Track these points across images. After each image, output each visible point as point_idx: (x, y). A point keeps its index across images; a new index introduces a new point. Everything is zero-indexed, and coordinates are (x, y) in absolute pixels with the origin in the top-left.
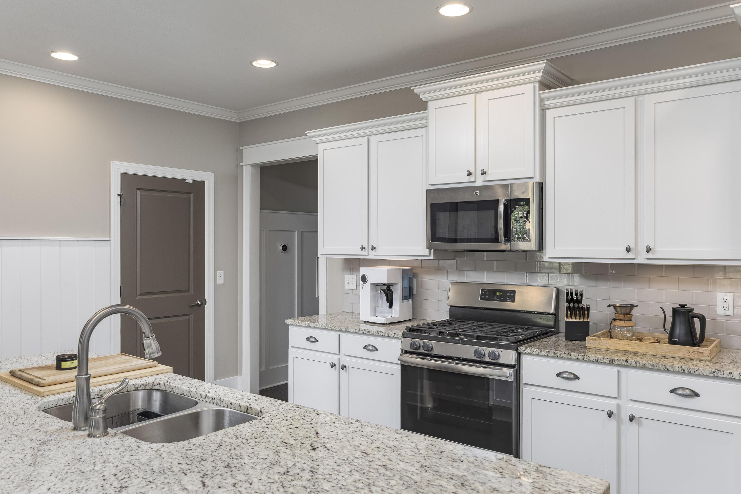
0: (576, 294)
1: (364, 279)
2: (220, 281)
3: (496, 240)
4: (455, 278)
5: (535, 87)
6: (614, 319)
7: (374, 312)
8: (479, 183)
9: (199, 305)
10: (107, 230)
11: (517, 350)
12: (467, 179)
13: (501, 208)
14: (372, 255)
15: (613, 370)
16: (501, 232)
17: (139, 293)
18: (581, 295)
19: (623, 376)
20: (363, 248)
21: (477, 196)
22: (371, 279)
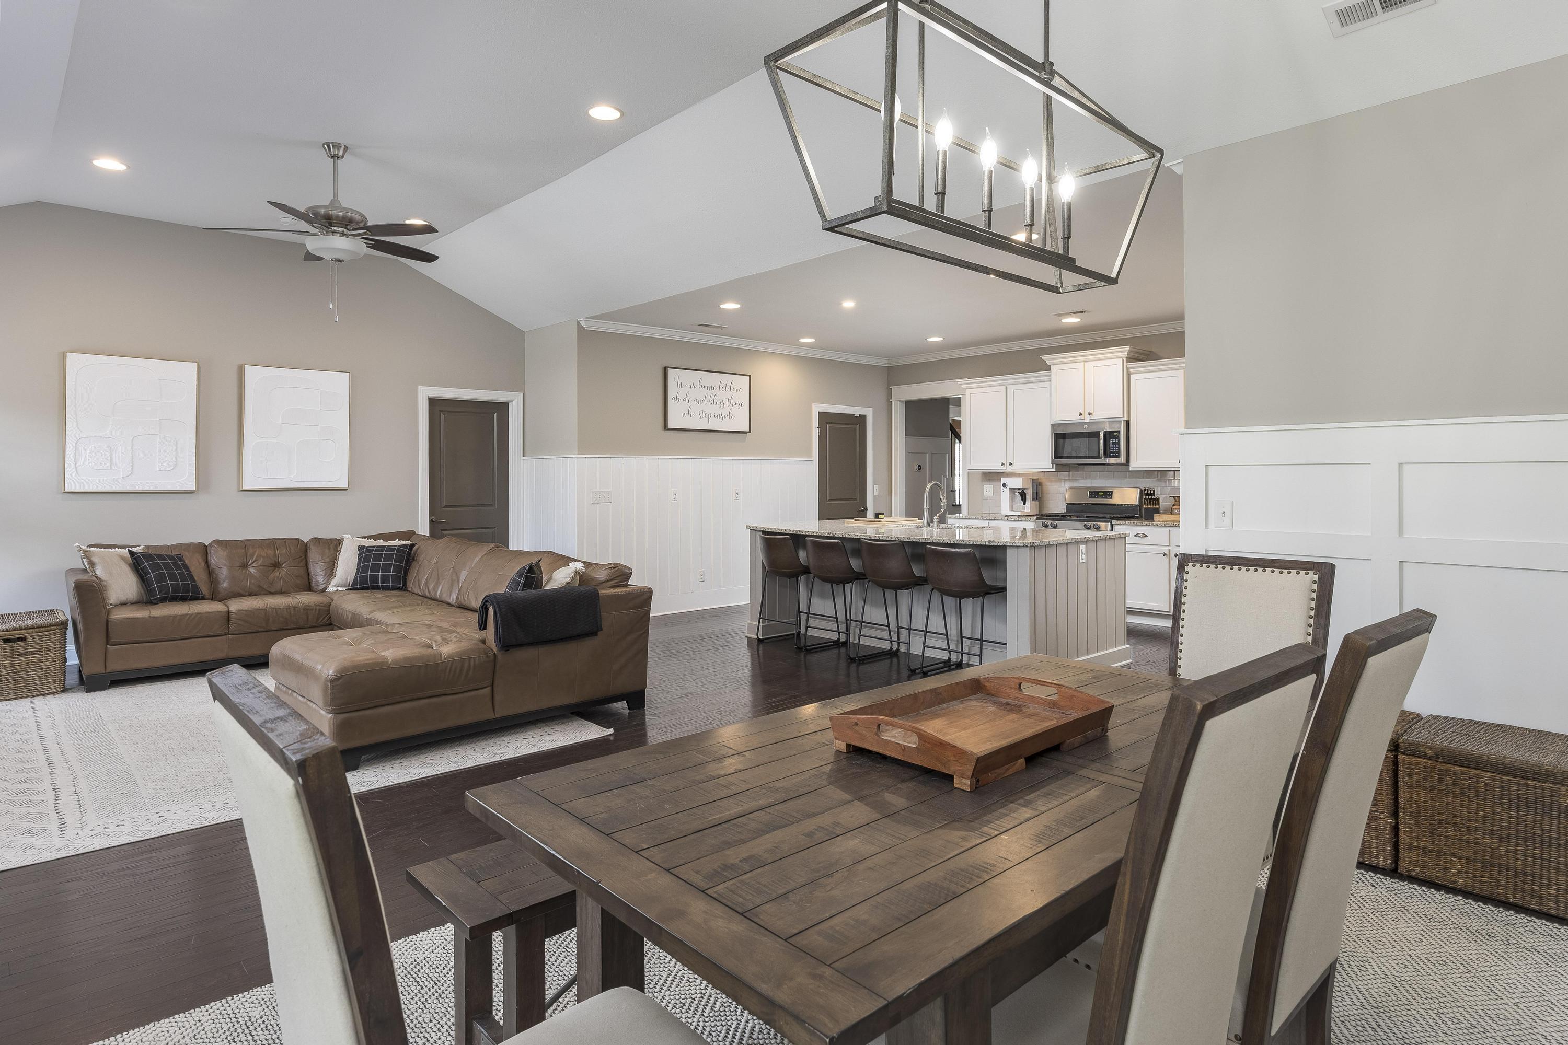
0: (1151, 490)
1: (1004, 485)
2: (876, 493)
3: (1099, 457)
4: (1068, 484)
5: (1123, 360)
6: (1174, 505)
7: (1012, 509)
8: (1087, 420)
9: (863, 511)
10: (810, 455)
11: (1111, 523)
12: (1079, 417)
13: (1102, 435)
14: (1009, 470)
15: (1167, 530)
16: (1102, 452)
17: (828, 499)
18: (1154, 491)
19: (1172, 532)
20: (1003, 464)
21: (1086, 429)
22: (1009, 486)
